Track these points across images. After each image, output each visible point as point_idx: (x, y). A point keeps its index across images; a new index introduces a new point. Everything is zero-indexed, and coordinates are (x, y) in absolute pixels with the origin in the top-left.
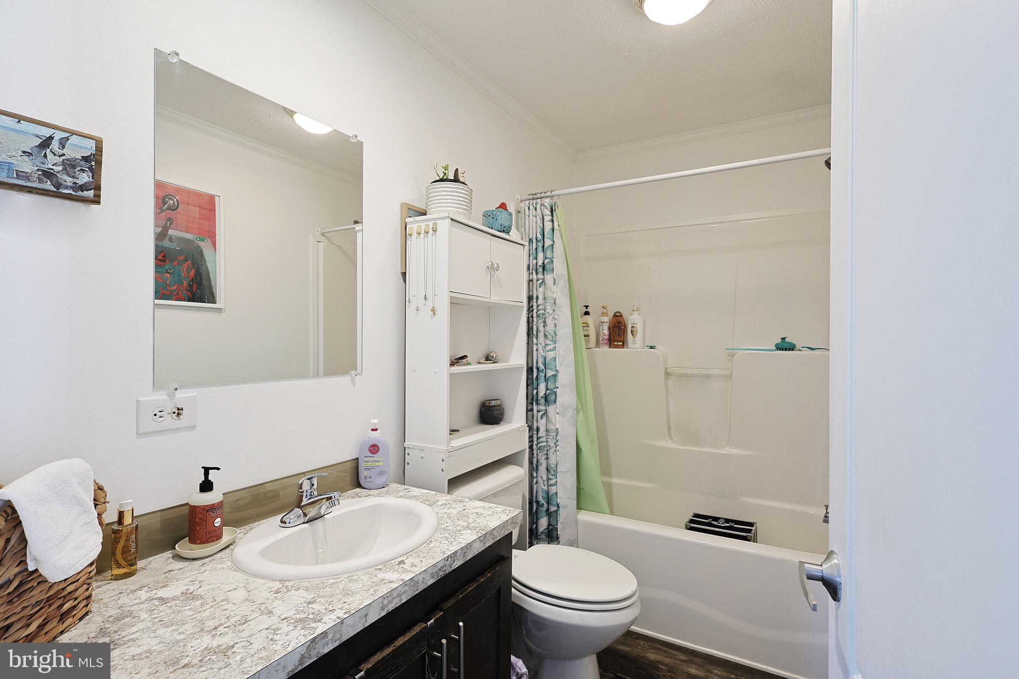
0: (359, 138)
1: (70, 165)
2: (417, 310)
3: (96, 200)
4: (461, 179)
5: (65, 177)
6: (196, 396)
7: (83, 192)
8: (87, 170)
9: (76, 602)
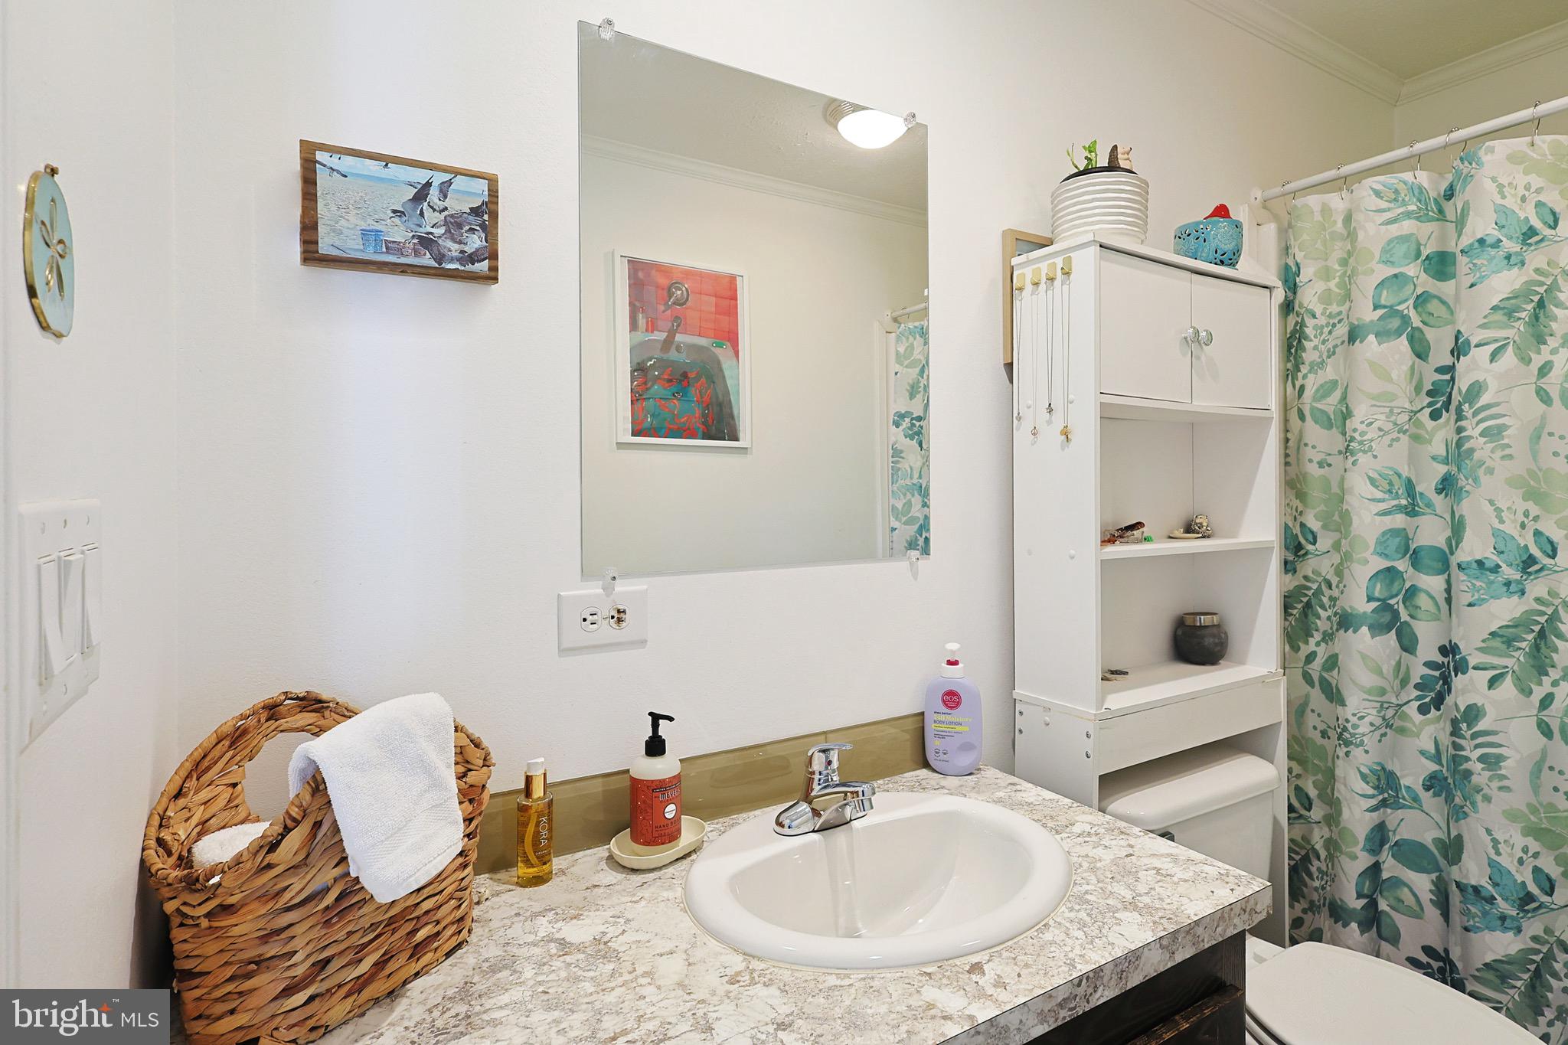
0: (918, 120)
1: (454, 224)
2: (1034, 434)
3: (492, 277)
4: (1123, 164)
5: (450, 244)
6: (647, 590)
7: (473, 264)
8: (478, 228)
9: (439, 927)
